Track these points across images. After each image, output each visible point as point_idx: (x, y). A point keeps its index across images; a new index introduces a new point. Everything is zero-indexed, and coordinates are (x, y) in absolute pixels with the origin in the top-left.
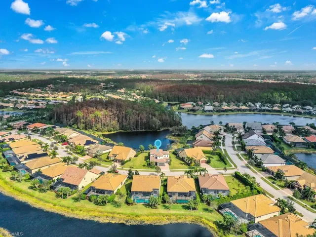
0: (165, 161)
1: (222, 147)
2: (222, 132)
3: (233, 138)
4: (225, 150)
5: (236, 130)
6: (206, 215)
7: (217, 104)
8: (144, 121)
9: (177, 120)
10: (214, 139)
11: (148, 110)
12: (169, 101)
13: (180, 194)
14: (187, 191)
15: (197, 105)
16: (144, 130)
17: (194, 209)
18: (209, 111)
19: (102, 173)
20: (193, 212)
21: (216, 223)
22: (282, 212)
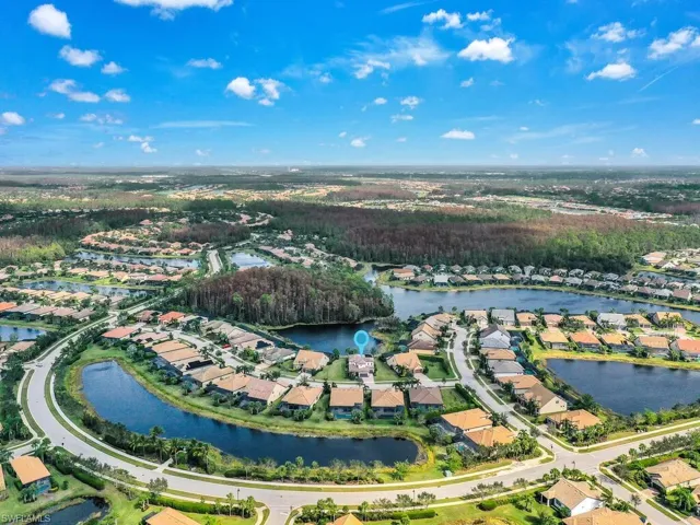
0: (368, 370)
1: (448, 350)
2: (454, 326)
3: (468, 336)
4: (451, 354)
5: (475, 321)
6: (413, 429)
7: (457, 269)
8: (336, 308)
9: (387, 305)
10: (439, 337)
11: (341, 288)
12: (374, 261)
13: (386, 409)
14: (394, 405)
15: (423, 271)
16: (335, 322)
17: (401, 424)
18: (442, 284)
19: (291, 387)
20: (399, 427)
21: (422, 437)
22: (494, 425)
